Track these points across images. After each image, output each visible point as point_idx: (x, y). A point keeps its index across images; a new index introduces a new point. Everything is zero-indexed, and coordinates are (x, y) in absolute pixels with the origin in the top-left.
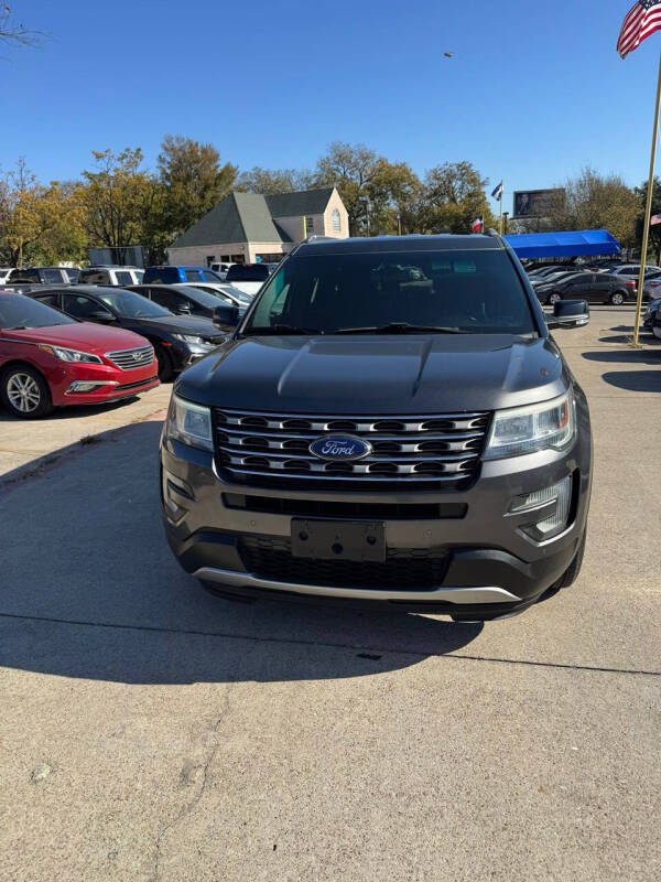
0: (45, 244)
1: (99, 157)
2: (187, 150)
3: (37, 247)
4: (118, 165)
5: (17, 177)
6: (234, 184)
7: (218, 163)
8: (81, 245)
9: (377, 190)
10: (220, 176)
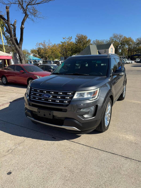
0: (53, 56)
1: (64, 39)
2: (81, 36)
3: (51, 57)
4: (67, 40)
5: (48, 43)
6: (90, 43)
7: (87, 39)
8: (59, 56)
9: (123, 43)
10: (87, 42)
